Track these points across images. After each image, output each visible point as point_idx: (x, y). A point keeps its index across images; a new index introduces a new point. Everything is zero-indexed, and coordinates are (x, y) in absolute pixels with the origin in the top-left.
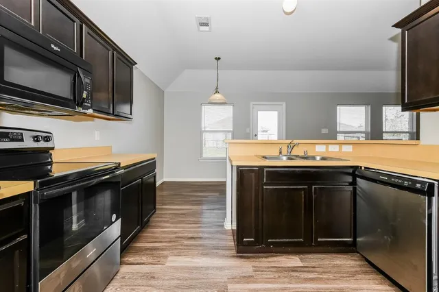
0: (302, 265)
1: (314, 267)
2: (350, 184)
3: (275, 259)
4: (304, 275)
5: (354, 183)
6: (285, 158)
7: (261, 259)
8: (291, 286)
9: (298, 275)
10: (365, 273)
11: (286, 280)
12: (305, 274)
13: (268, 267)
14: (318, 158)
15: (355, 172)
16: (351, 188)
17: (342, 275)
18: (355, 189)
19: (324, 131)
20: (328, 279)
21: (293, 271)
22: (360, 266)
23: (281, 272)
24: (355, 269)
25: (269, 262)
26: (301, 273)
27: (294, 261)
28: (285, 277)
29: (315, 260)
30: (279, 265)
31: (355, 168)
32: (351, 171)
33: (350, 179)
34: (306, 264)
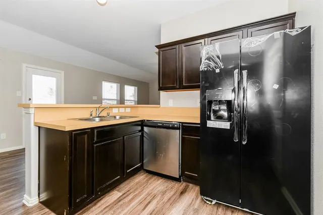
0: (121, 194)
1: (129, 191)
2: (140, 131)
3: (102, 202)
4: (126, 200)
5: (142, 130)
6: (97, 119)
7: (91, 210)
8: (125, 211)
9: (124, 202)
10: (150, 178)
11: (120, 210)
12: (127, 198)
13: (102, 211)
14: (118, 117)
15: (142, 123)
16: (140, 134)
17: (143, 186)
18: (143, 134)
19: (95, 98)
20: (140, 192)
21: (120, 201)
22: (146, 177)
23: (113, 207)
24: (145, 180)
25: (99, 207)
26: (125, 199)
27: (115, 195)
28: (118, 209)
29: (126, 186)
30: (109, 204)
31: (142, 121)
32: (140, 123)
33: (139, 128)
34: (123, 192)
